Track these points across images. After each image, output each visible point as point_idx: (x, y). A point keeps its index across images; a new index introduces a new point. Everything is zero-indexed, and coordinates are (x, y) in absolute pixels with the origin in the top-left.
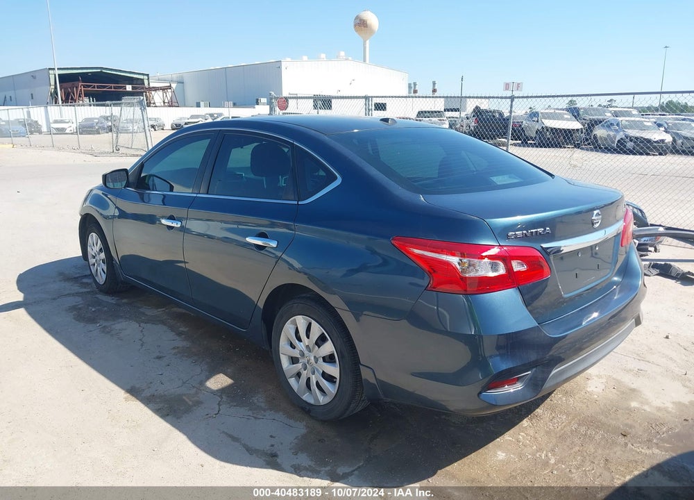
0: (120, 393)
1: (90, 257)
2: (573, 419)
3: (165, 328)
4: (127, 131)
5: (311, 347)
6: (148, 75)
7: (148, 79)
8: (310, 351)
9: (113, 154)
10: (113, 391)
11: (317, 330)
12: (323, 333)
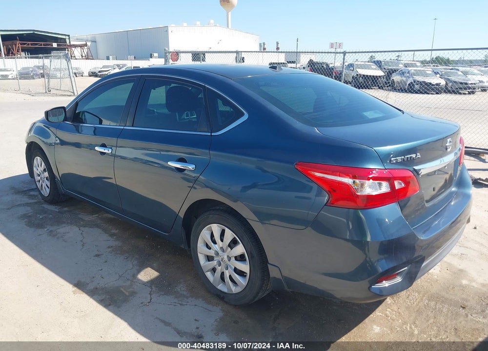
0: (69, 288)
1: (35, 175)
2: (423, 296)
3: (100, 230)
4: (56, 78)
5: (225, 248)
6: (69, 36)
7: (69, 39)
8: (224, 251)
9: (46, 94)
10: (63, 286)
11: (229, 235)
12: (235, 238)
